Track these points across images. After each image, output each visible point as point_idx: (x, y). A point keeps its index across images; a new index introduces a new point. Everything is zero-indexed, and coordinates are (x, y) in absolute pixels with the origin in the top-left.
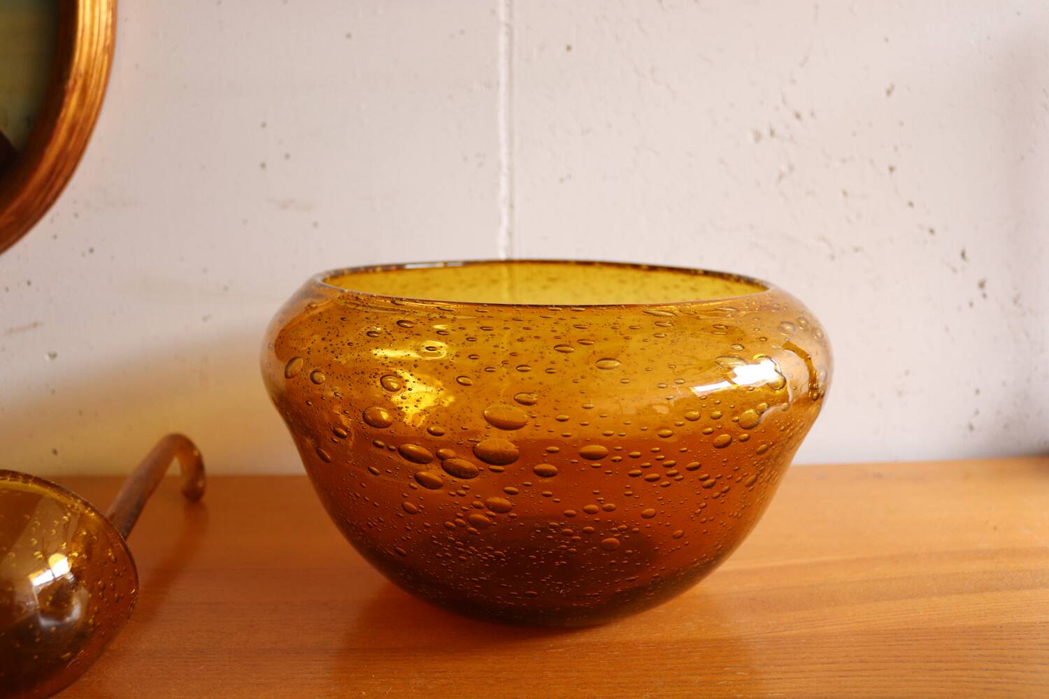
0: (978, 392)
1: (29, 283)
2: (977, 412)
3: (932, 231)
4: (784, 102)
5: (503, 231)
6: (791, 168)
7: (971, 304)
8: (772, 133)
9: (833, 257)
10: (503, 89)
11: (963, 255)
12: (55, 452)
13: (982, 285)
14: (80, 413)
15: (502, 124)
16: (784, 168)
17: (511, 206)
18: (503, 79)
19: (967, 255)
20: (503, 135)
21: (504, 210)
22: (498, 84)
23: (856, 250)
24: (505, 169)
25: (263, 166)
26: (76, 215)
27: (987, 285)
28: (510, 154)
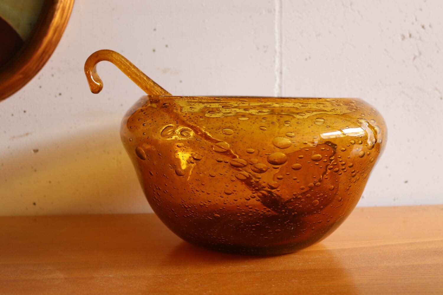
1: (25, 112)
4: (416, 20)
5: (277, 85)
6: (420, 53)
8: (410, 36)
10: (277, 13)
12: (35, 204)
14: (50, 182)
15: (277, 30)
16: (417, 54)
17: (281, 73)
18: (277, 8)
20: (277, 36)
21: (277, 74)
22: (275, 10)
24: (278, 54)
25: (154, 51)
26: (53, 75)
28: (281, 46)
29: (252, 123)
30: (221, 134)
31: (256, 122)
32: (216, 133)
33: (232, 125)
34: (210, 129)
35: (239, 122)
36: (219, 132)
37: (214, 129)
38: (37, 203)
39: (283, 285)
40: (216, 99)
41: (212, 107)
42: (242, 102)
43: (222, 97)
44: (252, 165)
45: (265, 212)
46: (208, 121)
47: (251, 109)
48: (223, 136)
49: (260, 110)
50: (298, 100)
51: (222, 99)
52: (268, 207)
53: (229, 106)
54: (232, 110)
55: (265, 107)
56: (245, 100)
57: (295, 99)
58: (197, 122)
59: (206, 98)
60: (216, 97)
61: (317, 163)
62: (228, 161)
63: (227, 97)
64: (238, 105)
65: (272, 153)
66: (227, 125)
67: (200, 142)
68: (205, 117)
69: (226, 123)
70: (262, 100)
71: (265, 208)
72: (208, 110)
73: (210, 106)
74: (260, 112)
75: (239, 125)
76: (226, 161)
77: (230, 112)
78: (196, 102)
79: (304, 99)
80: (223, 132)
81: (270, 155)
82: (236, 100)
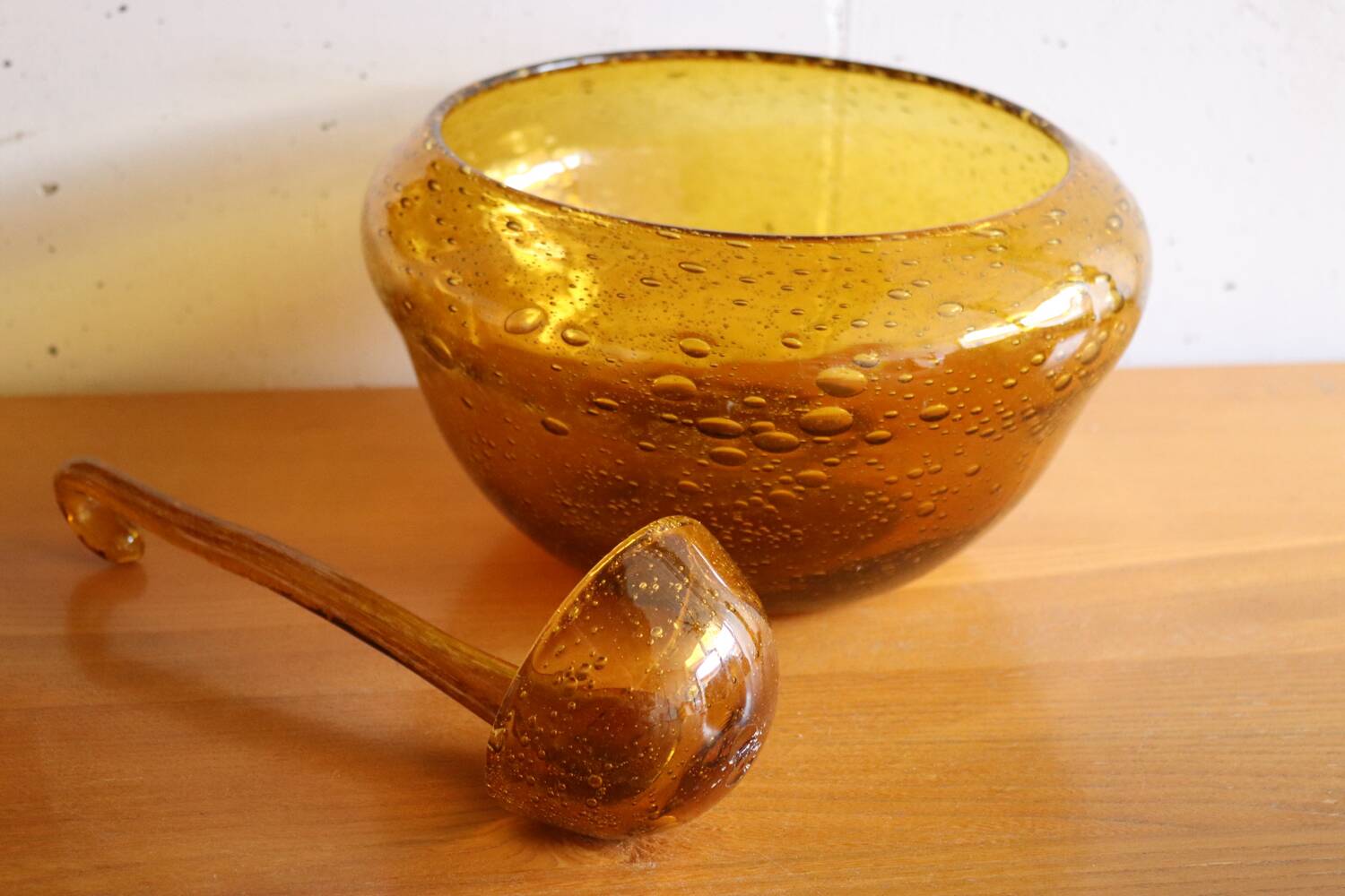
1: (7, 64)
12: (53, 351)
14: (100, 285)
29: (762, 326)
30: (675, 352)
31: (772, 324)
32: (662, 349)
33: (707, 331)
34: (645, 336)
35: (726, 322)
36: (671, 346)
37: (658, 339)
38: (60, 349)
39: (826, 734)
40: (663, 232)
41: (650, 262)
42: (735, 249)
43: (679, 229)
44: (757, 436)
45: (787, 536)
46: (639, 312)
47: (760, 279)
48: (681, 359)
49: (786, 281)
50: (894, 240)
51: (678, 236)
52: (795, 526)
53: (698, 265)
54: (705, 279)
55: (798, 272)
56: (744, 243)
57: (883, 236)
58: (611, 309)
59: (632, 225)
60: (663, 227)
61: (936, 426)
62: (691, 422)
63: (693, 230)
64: (725, 261)
65: (812, 408)
66: (693, 328)
67: (617, 369)
68: (632, 296)
69: (689, 321)
70: (793, 246)
71: (788, 526)
72: (640, 272)
73: (646, 257)
74: (785, 288)
75: (725, 332)
76: (685, 421)
77: (702, 288)
78: (604, 238)
79: (910, 235)
80: (682, 348)
81: (806, 412)
82: (718, 241)
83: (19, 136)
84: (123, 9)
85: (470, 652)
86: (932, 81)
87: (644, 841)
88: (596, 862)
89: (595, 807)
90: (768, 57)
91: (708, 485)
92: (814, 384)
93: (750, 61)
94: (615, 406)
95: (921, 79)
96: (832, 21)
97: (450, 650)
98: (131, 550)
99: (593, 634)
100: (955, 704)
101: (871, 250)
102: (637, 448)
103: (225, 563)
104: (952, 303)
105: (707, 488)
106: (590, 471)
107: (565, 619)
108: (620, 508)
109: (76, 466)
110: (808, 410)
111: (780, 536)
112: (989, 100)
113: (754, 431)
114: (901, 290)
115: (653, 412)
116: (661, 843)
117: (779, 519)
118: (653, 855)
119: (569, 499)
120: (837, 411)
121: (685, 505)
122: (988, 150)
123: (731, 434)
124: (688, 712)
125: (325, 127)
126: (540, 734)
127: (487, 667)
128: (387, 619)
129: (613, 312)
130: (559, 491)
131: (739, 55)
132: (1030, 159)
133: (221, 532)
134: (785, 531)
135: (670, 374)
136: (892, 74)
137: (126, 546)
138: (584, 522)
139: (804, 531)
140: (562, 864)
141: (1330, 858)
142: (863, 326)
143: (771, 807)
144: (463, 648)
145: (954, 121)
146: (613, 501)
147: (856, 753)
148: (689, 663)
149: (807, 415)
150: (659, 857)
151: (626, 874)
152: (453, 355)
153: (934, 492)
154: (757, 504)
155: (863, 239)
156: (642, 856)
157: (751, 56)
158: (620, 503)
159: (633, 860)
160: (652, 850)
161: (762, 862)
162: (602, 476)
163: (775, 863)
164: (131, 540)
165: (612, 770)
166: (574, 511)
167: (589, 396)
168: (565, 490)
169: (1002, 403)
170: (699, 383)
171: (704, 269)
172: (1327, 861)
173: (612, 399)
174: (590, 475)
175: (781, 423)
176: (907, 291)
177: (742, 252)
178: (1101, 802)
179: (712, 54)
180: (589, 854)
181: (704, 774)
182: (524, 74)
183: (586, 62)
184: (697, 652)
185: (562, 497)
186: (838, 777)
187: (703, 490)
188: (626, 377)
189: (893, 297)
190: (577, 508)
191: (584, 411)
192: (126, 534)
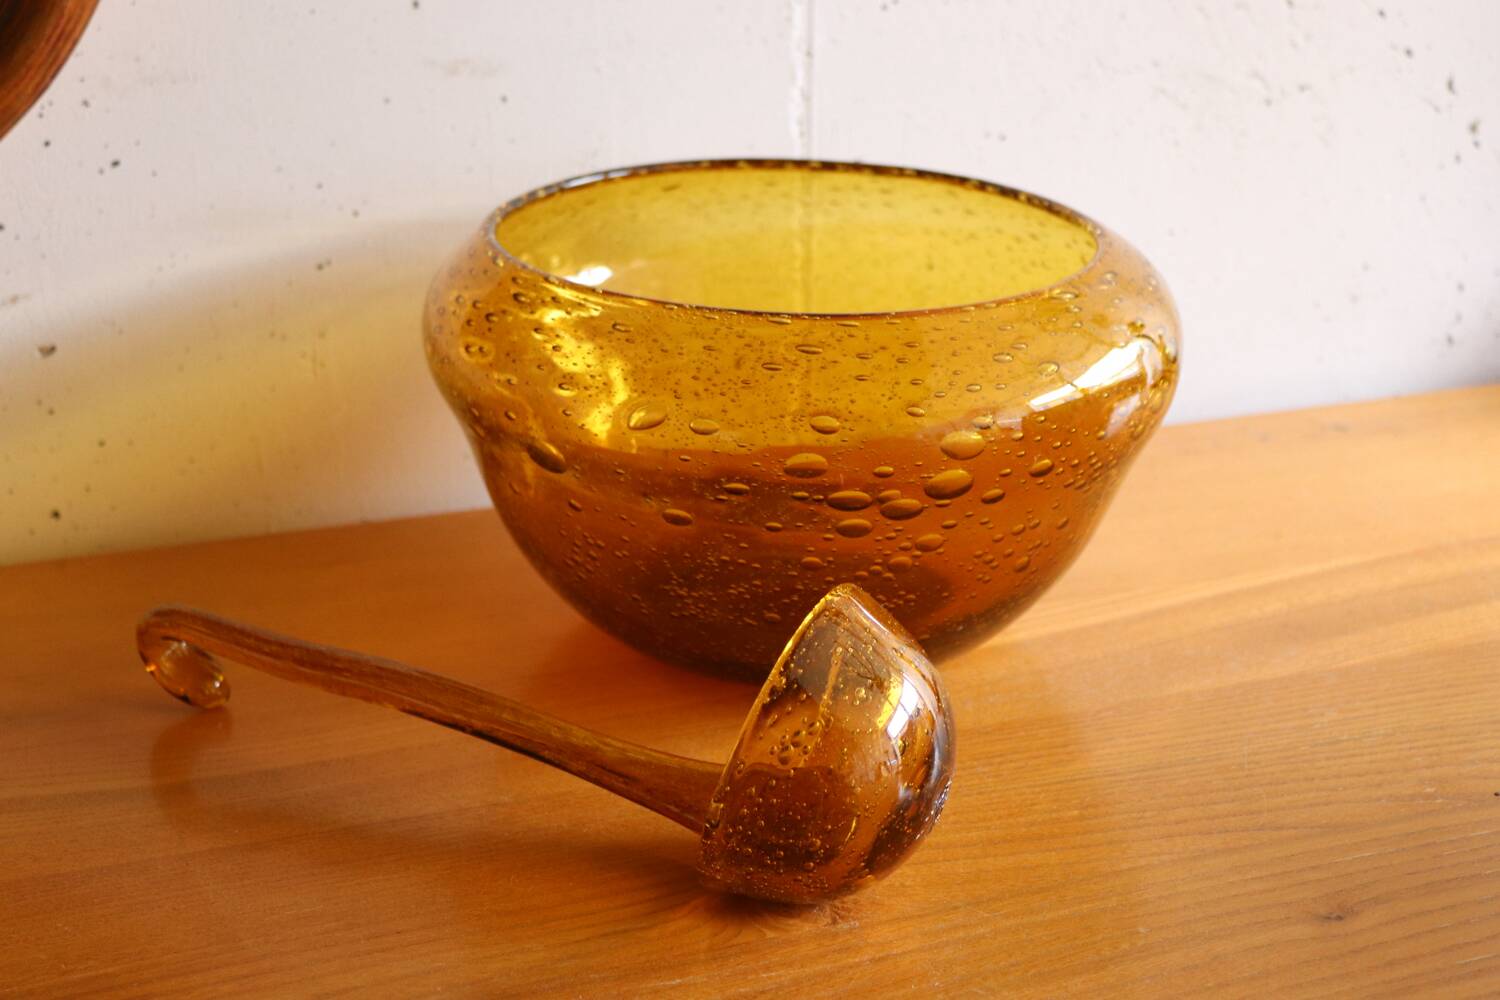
0: (1461, 287)
2: (1459, 318)
3: (1409, 53)
5: (796, 93)
7: (1458, 158)
9: (1268, 102)
11: (1450, 85)
12: (56, 515)
13: (1474, 128)
14: (102, 443)
17: (809, 54)
19: (1457, 85)
21: (799, 61)
23: (1302, 88)
25: (416, 5)
26: (86, 103)
27: (1482, 128)
29: (886, 398)
30: (806, 431)
31: (895, 395)
32: (793, 429)
33: (835, 407)
34: (775, 418)
35: (852, 398)
36: (802, 426)
37: (788, 419)
38: (63, 512)
40: (771, 319)
41: (766, 348)
42: (846, 328)
43: (789, 315)
44: (885, 505)
45: (901, 602)
46: (767, 395)
47: (875, 355)
48: (810, 438)
49: (899, 354)
50: (987, 308)
51: (789, 321)
52: (908, 592)
53: (815, 346)
54: (824, 359)
55: (910, 345)
56: (853, 323)
57: (977, 306)
58: (738, 396)
59: (742, 315)
60: (772, 314)
61: (1042, 481)
62: (821, 497)
63: (803, 315)
64: (839, 341)
65: (936, 473)
66: (822, 406)
67: (749, 453)
68: (757, 381)
69: (817, 400)
70: (898, 321)
71: (902, 593)
72: (760, 358)
73: (762, 344)
74: (900, 361)
75: (852, 408)
76: (816, 497)
77: (823, 368)
78: (717, 330)
79: (999, 303)
80: (813, 427)
81: (930, 477)
82: (829, 323)
83: (14, 300)
84: (116, 164)
85: (620, 745)
86: (921, 174)
87: (837, 903)
88: (801, 928)
89: (811, 871)
90: (757, 164)
91: (831, 559)
92: (939, 450)
93: (740, 168)
94: (746, 490)
95: (908, 172)
96: (795, 130)
97: (601, 746)
98: (219, 693)
99: (804, 701)
100: (1065, 746)
101: (969, 320)
102: (764, 529)
103: (343, 689)
104: (1048, 362)
105: (829, 562)
106: (710, 558)
107: (773, 691)
108: (740, 592)
109: (159, 614)
110: (932, 475)
111: (895, 603)
112: (982, 186)
113: (882, 501)
114: (1002, 354)
115: (784, 491)
116: (855, 904)
117: (896, 585)
118: (852, 914)
119: (685, 589)
120: (958, 474)
121: (807, 581)
122: (972, 236)
123: (859, 506)
124: (885, 773)
125: (320, 267)
126: (759, 805)
127: (643, 758)
128: (532, 724)
129: (741, 398)
130: (674, 582)
131: (730, 164)
132: (1018, 240)
133: (337, 660)
134: (900, 597)
135: (801, 452)
136: (879, 170)
137: (213, 691)
138: (699, 610)
139: (917, 596)
140: (770, 934)
141: (1454, 838)
142: (976, 391)
143: (941, 859)
144: (614, 743)
145: (937, 211)
146: (733, 586)
147: (995, 801)
148: (880, 722)
149: (931, 481)
150: (859, 916)
151: (835, 935)
152: (567, 459)
153: (1030, 546)
154: (878, 573)
155: (959, 310)
156: (842, 918)
157: (741, 164)
158: (740, 586)
159: (834, 922)
160: (849, 910)
161: (956, 908)
162: (724, 561)
163: (968, 907)
164: (218, 685)
165: (830, 831)
166: (689, 601)
167: (720, 483)
168: (681, 580)
169: (1095, 455)
170: (829, 458)
171: (820, 350)
172: (1452, 841)
173: (743, 483)
174: (710, 562)
175: (907, 489)
176: (1008, 354)
177: (853, 331)
178: (1235, 815)
179: (705, 165)
180: (791, 922)
181: (909, 828)
182: (542, 194)
183: (613, 175)
184: (887, 709)
185: (676, 588)
186: (989, 824)
187: (825, 564)
188: (759, 460)
189: (996, 360)
190: (693, 597)
191: (712, 498)
192: (213, 678)
